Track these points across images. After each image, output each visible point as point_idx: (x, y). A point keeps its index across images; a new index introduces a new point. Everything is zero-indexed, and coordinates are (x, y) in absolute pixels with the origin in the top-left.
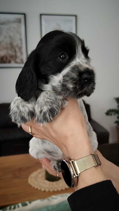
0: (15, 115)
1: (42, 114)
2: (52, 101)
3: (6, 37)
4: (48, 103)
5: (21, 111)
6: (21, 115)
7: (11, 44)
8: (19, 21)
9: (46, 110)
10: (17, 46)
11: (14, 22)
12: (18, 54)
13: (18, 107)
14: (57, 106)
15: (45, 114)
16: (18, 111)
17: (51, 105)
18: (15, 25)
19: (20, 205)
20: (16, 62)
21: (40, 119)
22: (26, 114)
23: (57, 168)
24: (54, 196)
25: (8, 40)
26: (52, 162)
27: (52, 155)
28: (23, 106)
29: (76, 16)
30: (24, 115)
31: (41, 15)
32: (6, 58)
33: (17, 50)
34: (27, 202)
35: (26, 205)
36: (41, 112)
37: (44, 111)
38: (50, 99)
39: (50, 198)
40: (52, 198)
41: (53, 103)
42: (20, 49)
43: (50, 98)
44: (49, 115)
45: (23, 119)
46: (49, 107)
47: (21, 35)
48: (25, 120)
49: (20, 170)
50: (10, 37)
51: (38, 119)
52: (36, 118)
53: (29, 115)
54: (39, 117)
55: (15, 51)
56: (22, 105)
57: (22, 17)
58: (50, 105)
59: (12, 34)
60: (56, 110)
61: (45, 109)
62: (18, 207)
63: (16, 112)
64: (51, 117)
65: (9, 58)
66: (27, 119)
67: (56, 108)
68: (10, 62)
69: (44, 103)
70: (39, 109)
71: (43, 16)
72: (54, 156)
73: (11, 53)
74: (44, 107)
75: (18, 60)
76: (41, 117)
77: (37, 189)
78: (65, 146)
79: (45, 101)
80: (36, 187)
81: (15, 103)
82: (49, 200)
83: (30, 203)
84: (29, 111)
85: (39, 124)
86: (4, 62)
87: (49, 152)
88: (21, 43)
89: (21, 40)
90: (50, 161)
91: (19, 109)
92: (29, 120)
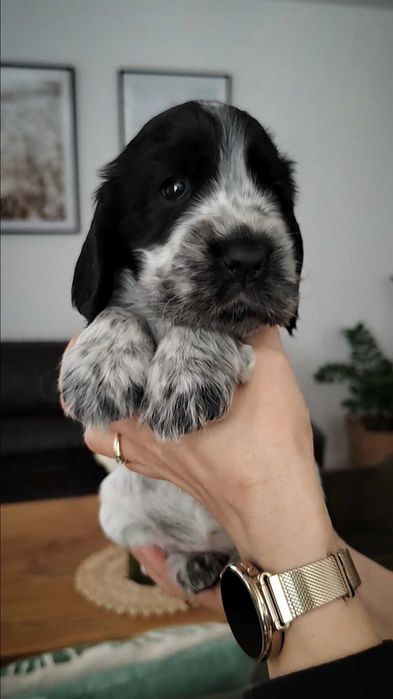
0: (80, 393)
1: (173, 399)
2: (209, 357)
3: (13, 138)
4: (196, 363)
5: (106, 381)
6: (103, 396)
7: (30, 160)
8: (54, 90)
9: (187, 389)
10: (49, 165)
11: (39, 92)
12: (51, 191)
13: (96, 369)
14: (229, 379)
15: (182, 401)
16: (93, 379)
17: (208, 372)
18: (41, 103)
19: (48, 658)
20: (44, 216)
21: (163, 416)
22: (119, 394)
23: (188, 581)
24: (152, 634)
25: (19, 149)
26: (172, 558)
27: (173, 536)
28: (115, 367)
29: (228, 78)
30: (112, 396)
31: (122, 73)
32: (15, 202)
33: (48, 178)
34: (71, 652)
35: (66, 659)
36: (169, 392)
37: (179, 390)
38: (201, 349)
39: (140, 640)
40: (149, 639)
41: (215, 366)
42: (57, 175)
43: (203, 346)
44: (197, 409)
45: (109, 410)
46: (200, 380)
47: (58, 132)
48: (113, 412)
49: (52, 547)
50: (27, 139)
51: (155, 417)
52: (149, 411)
53: (127, 399)
54: (159, 411)
55: (41, 183)
56: (111, 363)
57: (63, 77)
58: (203, 374)
59: (31, 129)
60: (224, 395)
61: (185, 384)
62: (43, 665)
63: (86, 384)
64: (202, 415)
65: (21, 203)
66: (121, 409)
67: (225, 388)
68: (24, 215)
69: (180, 363)
70: (164, 383)
71: (127, 77)
72: (180, 540)
73: (29, 186)
74: (182, 377)
75: (49, 210)
76: (167, 412)
77: (102, 609)
78: (240, 514)
79: (186, 356)
80: (99, 603)
81: (85, 353)
82: (137, 645)
83: (79, 652)
84: (131, 386)
85: (156, 433)
86: (8, 215)
87: (166, 526)
88: (61, 159)
89: (59, 147)
90: (165, 556)
91: (98, 377)
92: (128, 414)
